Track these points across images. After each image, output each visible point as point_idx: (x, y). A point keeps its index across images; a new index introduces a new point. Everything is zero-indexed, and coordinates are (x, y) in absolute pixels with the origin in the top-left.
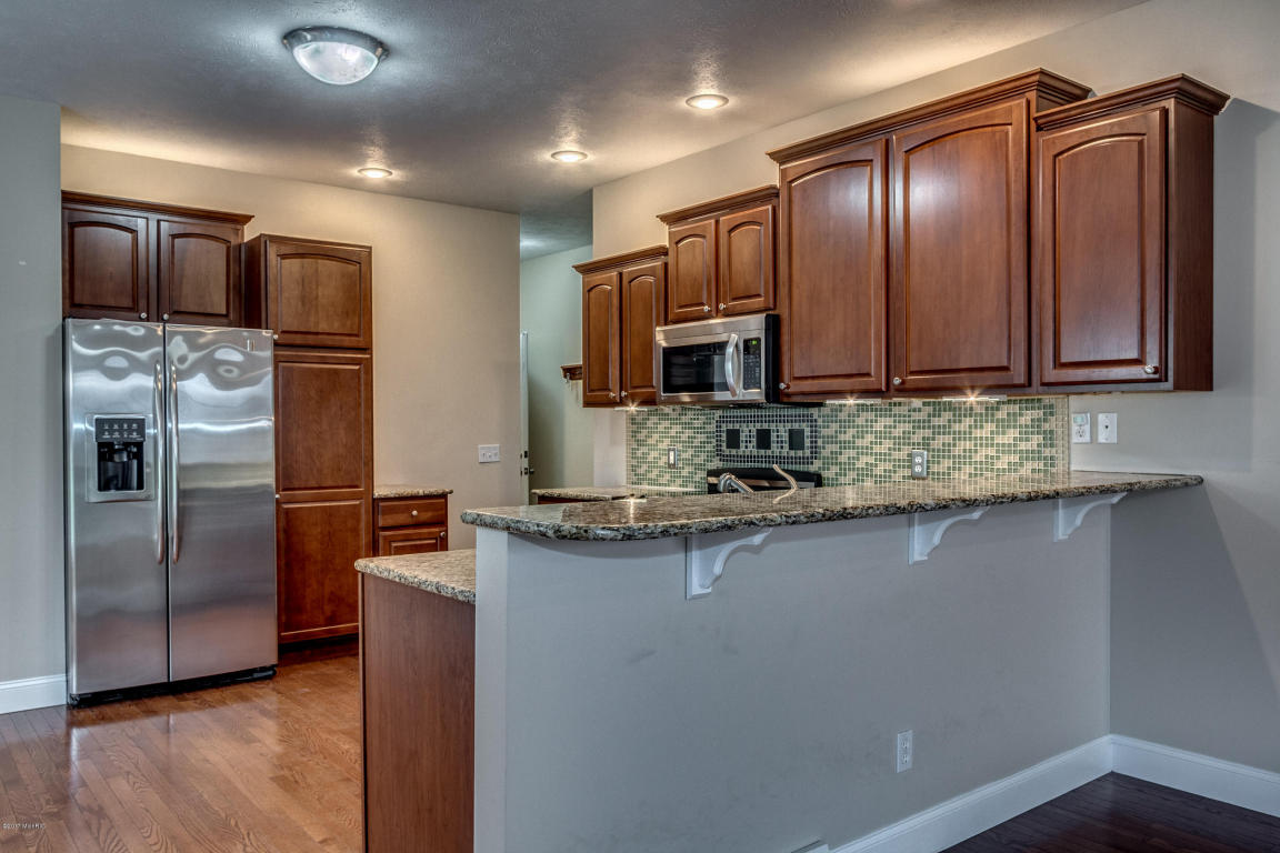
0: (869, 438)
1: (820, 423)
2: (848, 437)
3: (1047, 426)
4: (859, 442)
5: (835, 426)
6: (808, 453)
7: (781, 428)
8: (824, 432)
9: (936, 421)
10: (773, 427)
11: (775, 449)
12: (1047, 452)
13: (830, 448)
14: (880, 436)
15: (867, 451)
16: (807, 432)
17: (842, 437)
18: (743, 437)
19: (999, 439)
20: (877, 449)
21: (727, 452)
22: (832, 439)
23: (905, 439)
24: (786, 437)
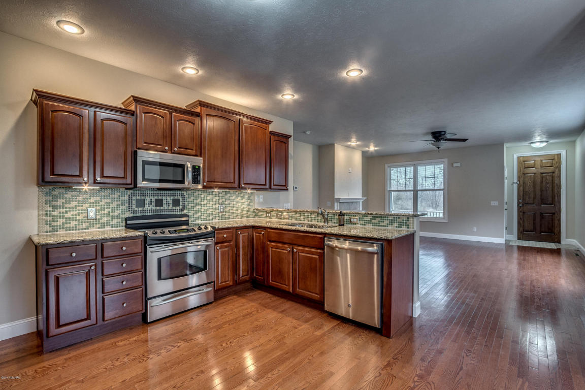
0: (205, 202)
1: (187, 196)
2: (198, 201)
3: (251, 198)
4: (202, 203)
5: (193, 198)
6: (181, 207)
7: (168, 198)
8: (189, 200)
9: (226, 197)
10: (164, 198)
11: (165, 206)
12: (251, 204)
13: (190, 205)
14: (209, 201)
15: (205, 205)
16: (181, 200)
17: (195, 201)
18: (146, 202)
19: (242, 201)
20: (208, 205)
21: (136, 209)
22: (192, 202)
23: (217, 202)
24: (171, 202)
